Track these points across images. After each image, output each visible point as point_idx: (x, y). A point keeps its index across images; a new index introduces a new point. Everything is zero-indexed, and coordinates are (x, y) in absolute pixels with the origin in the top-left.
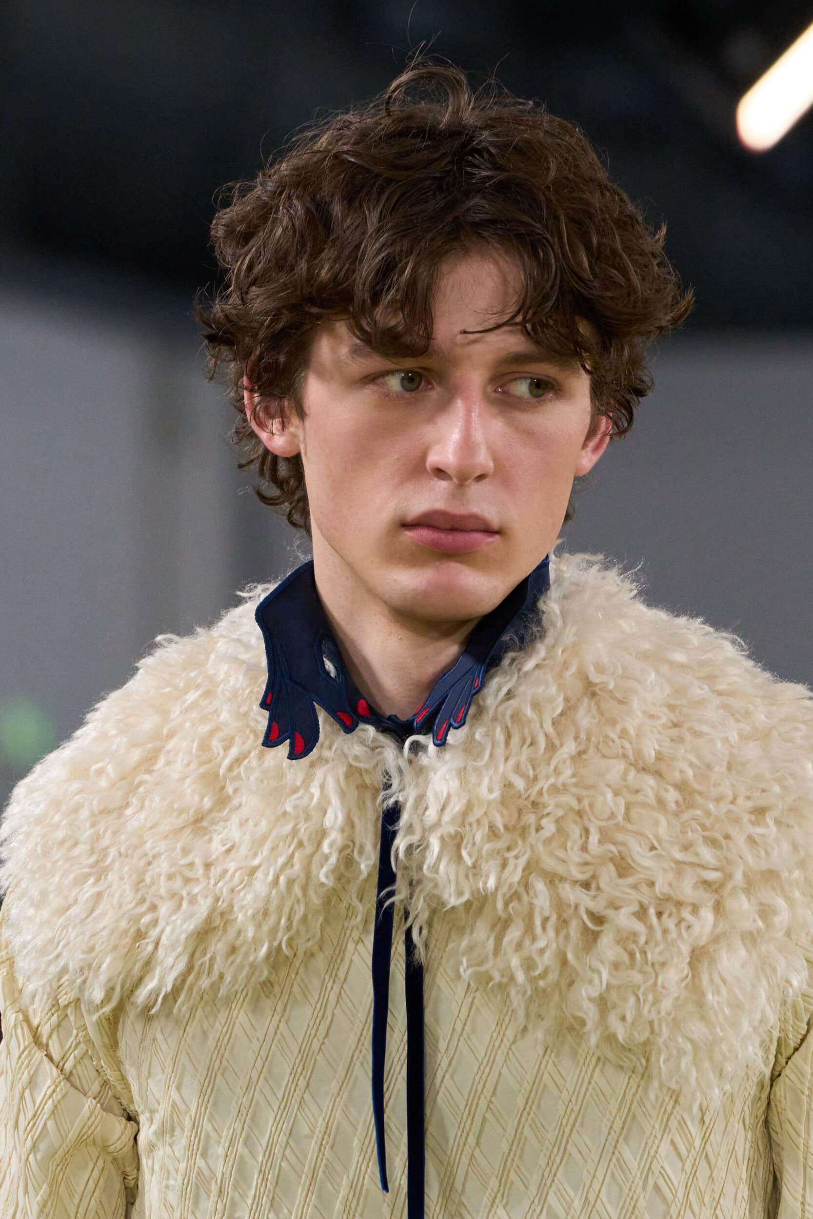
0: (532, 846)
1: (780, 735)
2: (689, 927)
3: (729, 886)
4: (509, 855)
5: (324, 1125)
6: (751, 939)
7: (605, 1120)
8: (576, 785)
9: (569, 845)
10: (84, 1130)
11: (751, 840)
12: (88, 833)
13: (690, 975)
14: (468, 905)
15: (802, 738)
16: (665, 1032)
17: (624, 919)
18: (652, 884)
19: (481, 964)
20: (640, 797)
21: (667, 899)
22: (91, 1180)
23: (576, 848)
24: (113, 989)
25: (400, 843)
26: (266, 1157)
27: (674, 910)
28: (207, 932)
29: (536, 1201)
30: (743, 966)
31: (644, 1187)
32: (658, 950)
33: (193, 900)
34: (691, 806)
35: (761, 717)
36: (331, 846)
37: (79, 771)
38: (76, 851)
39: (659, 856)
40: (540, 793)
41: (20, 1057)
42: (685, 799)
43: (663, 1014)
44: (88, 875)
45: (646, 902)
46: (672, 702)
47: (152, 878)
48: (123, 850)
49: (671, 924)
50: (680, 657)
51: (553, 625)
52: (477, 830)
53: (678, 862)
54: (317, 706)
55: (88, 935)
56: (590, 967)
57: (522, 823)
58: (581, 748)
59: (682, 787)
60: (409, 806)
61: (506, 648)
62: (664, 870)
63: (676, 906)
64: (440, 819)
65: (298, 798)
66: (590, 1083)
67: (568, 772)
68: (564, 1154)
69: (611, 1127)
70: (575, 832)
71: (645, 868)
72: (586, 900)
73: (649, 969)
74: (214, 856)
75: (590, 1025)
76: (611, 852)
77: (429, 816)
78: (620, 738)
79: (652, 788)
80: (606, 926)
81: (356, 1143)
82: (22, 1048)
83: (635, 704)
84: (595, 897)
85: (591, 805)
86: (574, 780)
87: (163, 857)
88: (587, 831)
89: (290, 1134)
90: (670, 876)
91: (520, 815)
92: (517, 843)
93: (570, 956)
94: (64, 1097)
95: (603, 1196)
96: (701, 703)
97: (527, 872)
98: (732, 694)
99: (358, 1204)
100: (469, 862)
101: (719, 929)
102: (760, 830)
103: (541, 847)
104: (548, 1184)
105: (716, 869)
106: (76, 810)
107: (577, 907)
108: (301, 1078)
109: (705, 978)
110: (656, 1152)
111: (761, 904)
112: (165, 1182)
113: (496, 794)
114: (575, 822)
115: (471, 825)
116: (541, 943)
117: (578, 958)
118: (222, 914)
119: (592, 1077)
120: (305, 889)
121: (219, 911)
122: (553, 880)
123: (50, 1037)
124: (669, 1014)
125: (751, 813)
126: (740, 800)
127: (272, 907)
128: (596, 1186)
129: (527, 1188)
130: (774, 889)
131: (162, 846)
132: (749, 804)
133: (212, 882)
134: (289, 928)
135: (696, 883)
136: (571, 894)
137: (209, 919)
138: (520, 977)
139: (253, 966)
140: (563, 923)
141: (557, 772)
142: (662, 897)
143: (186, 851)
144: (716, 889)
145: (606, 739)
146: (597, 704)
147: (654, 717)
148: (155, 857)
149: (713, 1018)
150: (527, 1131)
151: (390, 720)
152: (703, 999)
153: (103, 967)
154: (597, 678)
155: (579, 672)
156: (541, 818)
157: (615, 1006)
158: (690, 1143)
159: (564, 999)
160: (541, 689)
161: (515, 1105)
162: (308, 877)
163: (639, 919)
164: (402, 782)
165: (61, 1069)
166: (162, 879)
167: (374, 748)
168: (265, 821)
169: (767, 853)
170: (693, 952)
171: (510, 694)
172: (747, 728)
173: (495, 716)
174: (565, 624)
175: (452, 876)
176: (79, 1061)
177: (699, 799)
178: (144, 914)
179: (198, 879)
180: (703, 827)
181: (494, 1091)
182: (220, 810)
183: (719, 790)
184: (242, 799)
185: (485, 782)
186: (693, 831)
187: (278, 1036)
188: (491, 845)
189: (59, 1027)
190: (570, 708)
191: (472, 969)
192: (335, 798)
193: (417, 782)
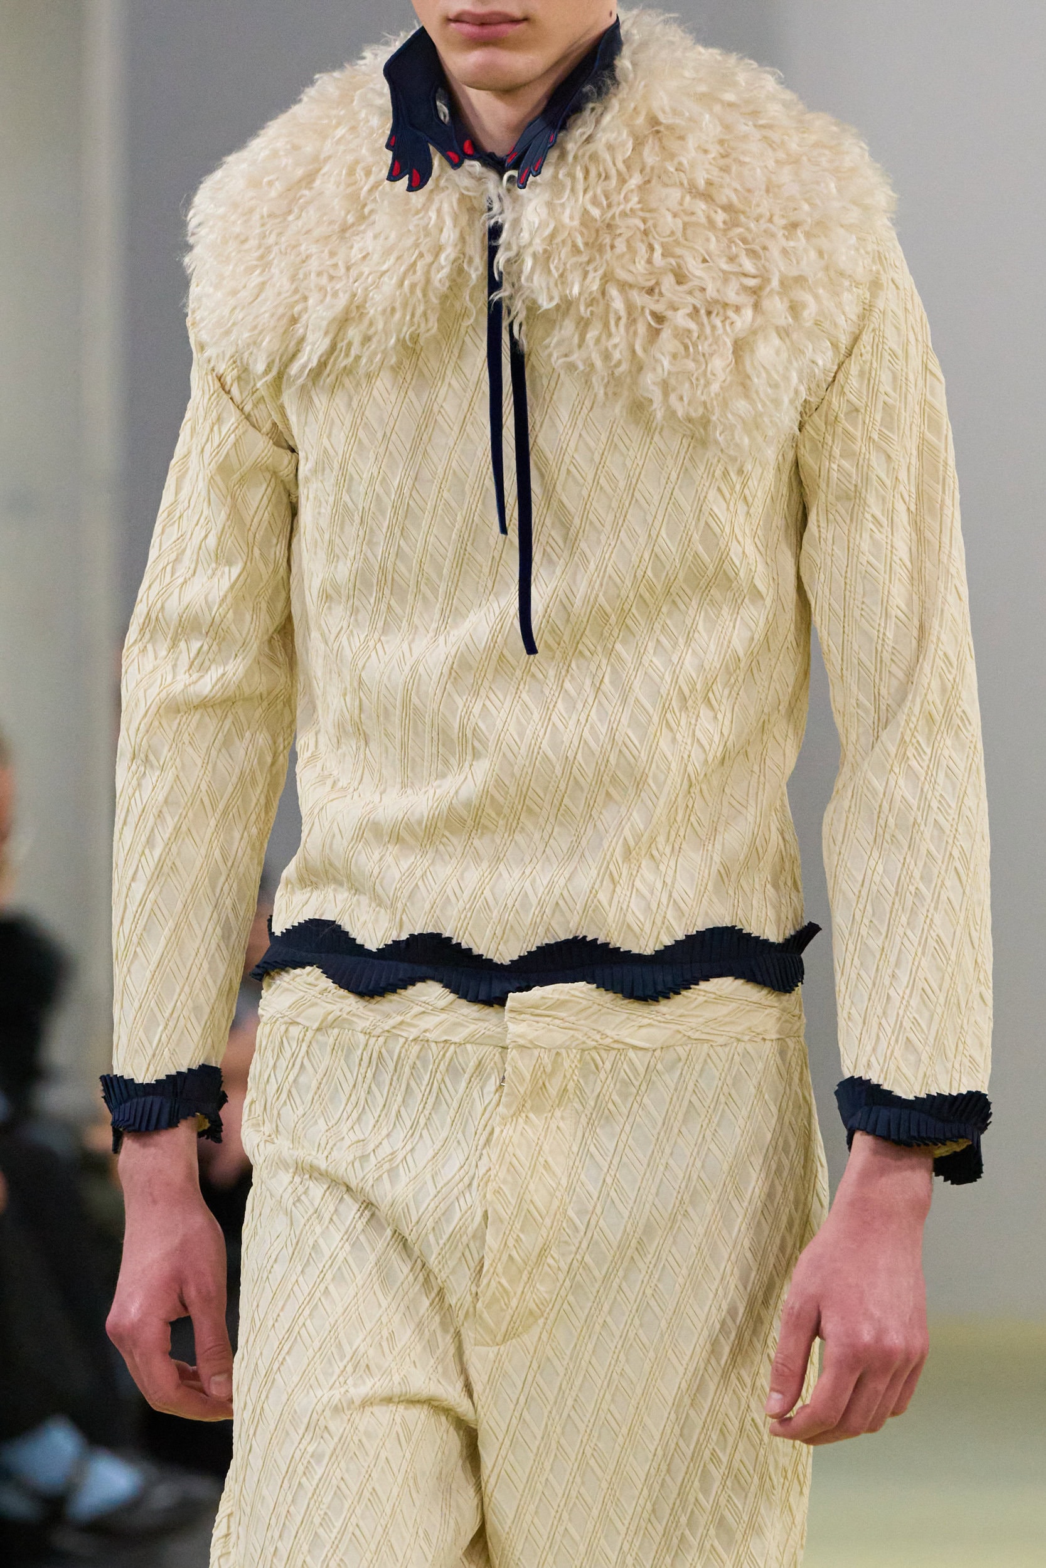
0: (607, 262)
1: (809, 160)
2: (732, 323)
3: (768, 289)
4: (590, 268)
6: (783, 333)
7: (663, 472)
8: (642, 210)
9: (637, 259)
10: (259, 460)
11: (784, 252)
12: (257, 231)
13: (734, 361)
14: (558, 307)
15: (826, 161)
16: (717, 411)
17: (681, 319)
18: (703, 290)
19: (568, 355)
20: (693, 219)
21: (717, 302)
23: (643, 262)
24: (273, 361)
25: (501, 258)
26: (398, 496)
27: (721, 311)
28: (346, 320)
29: (611, 537)
30: (778, 353)
31: (696, 526)
32: (706, 344)
33: (335, 294)
34: (737, 225)
35: (794, 145)
36: (446, 259)
37: (253, 182)
38: (247, 246)
39: (710, 267)
40: (613, 217)
41: (209, 399)
42: (731, 219)
43: (713, 395)
44: (256, 266)
45: (697, 304)
46: (722, 138)
47: (305, 274)
48: (283, 249)
49: (718, 322)
50: (730, 97)
51: (626, 78)
52: (563, 247)
53: (724, 272)
54: (431, 148)
55: (252, 316)
56: (654, 357)
57: (599, 242)
58: (647, 179)
59: (728, 208)
60: (506, 227)
61: (587, 98)
62: (714, 278)
63: (722, 307)
64: (531, 240)
65: (420, 218)
66: (651, 443)
67: (635, 199)
68: (632, 498)
69: (668, 478)
70: (642, 249)
71: (697, 276)
72: (652, 304)
73: (701, 359)
74: (353, 261)
75: (655, 405)
76: (671, 264)
77: (523, 237)
78: (677, 170)
79: (704, 211)
80: (666, 324)
82: (212, 391)
83: (691, 142)
84: (658, 300)
85: (655, 226)
86: (639, 206)
87: (314, 257)
88: (651, 248)
89: (416, 479)
90: (719, 283)
91: (597, 235)
92: (595, 258)
93: (638, 349)
94: (244, 433)
95: (663, 533)
96: (745, 137)
97: (604, 281)
98: (769, 127)
100: (556, 274)
101: (756, 325)
102: (792, 244)
103: (614, 261)
104: (620, 523)
105: (754, 277)
106: (251, 211)
107: (643, 308)
109: (748, 363)
110: (706, 497)
111: (792, 302)
112: (317, 510)
113: (577, 221)
114: (642, 241)
115: (557, 244)
116: (616, 340)
117: (645, 350)
118: (358, 307)
119: (652, 438)
120: (425, 292)
121: (356, 304)
122: (624, 286)
123: (232, 385)
124: (717, 395)
125: (784, 228)
126: (776, 219)
127: (398, 305)
128: (657, 524)
129: (604, 527)
130: (802, 288)
131: (314, 249)
132: (783, 222)
133: (351, 280)
134: (412, 323)
135: (740, 289)
136: (639, 298)
137: (347, 310)
138: (599, 363)
139: (385, 351)
140: (632, 321)
141: (626, 199)
142: (709, 299)
143: (332, 254)
144: (755, 292)
145: (666, 171)
146: (660, 140)
147: (706, 152)
148: (308, 257)
149: (755, 396)
150: (602, 481)
151: (492, 156)
152: (748, 381)
153: (264, 343)
154: (662, 118)
155: (647, 114)
156: (613, 239)
157: (674, 390)
158: (733, 489)
159: (635, 382)
160: (614, 135)
161: (592, 460)
162: (428, 281)
163: (692, 318)
164: (502, 206)
165: (242, 410)
166: (313, 276)
167: (479, 179)
168: (393, 235)
169: (798, 263)
170: (736, 343)
171: (589, 140)
172: (781, 155)
173: (575, 157)
174: (635, 78)
175: (544, 285)
176: (255, 405)
177: (742, 218)
178: (297, 302)
179: (340, 278)
180: (744, 241)
181: (576, 450)
182: (360, 225)
183: (759, 210)
184: (375, 217)
185: (568, 212)
186: (736, 245)
187: (407, 399)
188: (574, 260)
189: (239, 378)
190: (639, 143)
191: (561, 361)
192: (449, 222)
193: (514, 208)
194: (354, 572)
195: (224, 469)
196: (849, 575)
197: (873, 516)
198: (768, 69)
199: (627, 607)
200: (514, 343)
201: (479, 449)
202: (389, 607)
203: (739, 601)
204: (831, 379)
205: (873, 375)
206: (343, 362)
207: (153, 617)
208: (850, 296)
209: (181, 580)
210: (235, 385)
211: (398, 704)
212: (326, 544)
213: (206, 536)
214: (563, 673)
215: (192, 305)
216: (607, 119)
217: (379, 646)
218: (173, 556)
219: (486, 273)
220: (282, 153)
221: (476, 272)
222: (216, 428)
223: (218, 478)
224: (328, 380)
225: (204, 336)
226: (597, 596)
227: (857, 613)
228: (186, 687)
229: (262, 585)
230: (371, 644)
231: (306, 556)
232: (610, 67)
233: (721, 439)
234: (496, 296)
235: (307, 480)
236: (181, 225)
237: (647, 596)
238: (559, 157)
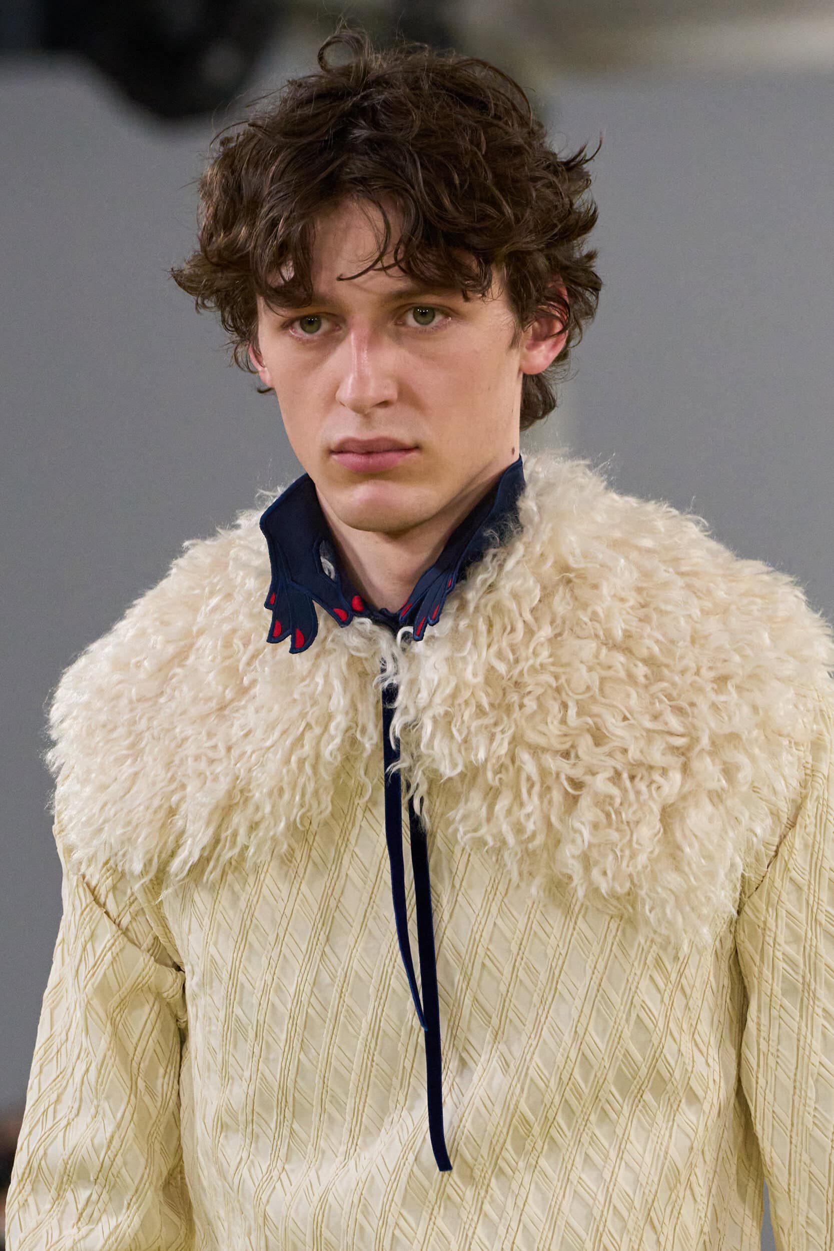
0: (516, 723)
1: (738, 609)
2: (659, 788)
3: (697, 749)
4: (499, 729)
5: (343, 974)
6: (716, 797)
7: (589, 961)
8: (553, 664)
9: (549, 720)
10: (140, 979)
11: (715, 707)
12: (125, 718)
13: (662, 830)
14: (462, 775)
15: (758, 610)
16: (645, 885)
17: (601, 783)
18: (625, 751)
19: (475, 830)
20: (611, 673)
21: (640, 764)
22: (149, 1021)
23: (556, 723)
24: (150, 861)
25: (397, 723)
26: (295, 1004)
27: (646, 774)
28: (230, 807)
29: (533, 1036)
30: (711, 820)
31: (627, 1020)
32: (631, 811)
33: (216, 779)
34: (660, 679)
35: (721, 594)
36: (336, 728)
37: (120, 665)
38: (115, 735)
39: (631, 726)
40: (521, 673)
41: (82, 914)
42: (653, 673)
43: (640, 867)
44: (126, 757)
45: (619, 768)
46: (640, 585)
47: (182, 760)
48: (156, 734)
49: (642, 786)
50: (647, 542)
51: (531, 521)
52: (466, 709)
53: (648, 731)
54: (317, 606)
55: (125, 811)
56: (573, 828)
57: (506, 701)
58: (558, 631)
59: (650, 661)
60: (402, 689)
61: (486, 543)
62: (636, 738)
63: (647, 770)
64: (431, 701)
65: (306, 686)
66: (574, 929)
67: (545, 653)
68: (555, 992)
69: (595, 968)
70: (554, 708)
71: (617, 736)
72: (565, 767)
73: (626, 827)
74: (234, 740)
75: (575, 882)
76: (587, 723)
77: (421, 698)
78: (591, 620)
79: (622, 664)
80: (584, 791)
81: (372, 990)
82: (84, 905)
83: (605, 590)
84: (574, 765)
85: (568, 681)
86: (551, 660)
87: (190, 740)
88: (565, 706)
89: (314, 984)
90: (642, 743)
91: (504, 694)
92: (502, 720)
93: (554, 820)
94: (121, 950)
95: (591, 1028)
96: (666, 585)
97: (512, 746)
98: (695, 574)
99: (376, 1044)
100: (459, 738)
101: (686, 789)
102: (722, 698)
103: (523, 722)
104: (543, 1020)
105: (682, 736)
106: (118, 697)
107: (558, 775)
108: (322, 933)
109: (678, 835)
110: (637, 988)
111: (725, 763)
112: (207, 1029)
113: (480, 679)
114: (555, 699)
115: (459, 705)
116: (529, 809)
117: (562, 821)
118: (242, 791)
119: (576, 923)
120: (315, 767)
121: (238, 788)
122: (536, 751)
123: (107, 897)
124: (645, 867)
125: (713, 682)
126: (704, 671)
127: (285, 787)
128: (584, 1020)
129: (524, 1025)
130: (735, 747)
132: (712, 674)
133: (233, 762)
134: (302, 804)
135: (665, 749)
136: (553, 763)
137: (230, 794)
138: (511, 840)
139: (274, 839)
140: (547, 790)
141: (535, 654)
142: (632, 761)
143: (210, 735)
144: (683, 752)
145: (579, 622)
146: (572, 590)
147: (622, 600)
148: (185, 740)
149: (687, 869)
150: (521, 974)
151: (384, 612)
152: (679, 853)
153: (140, 840)
154: (572, 563)
155: (555, 562)
156: (523, 697)
157: (596, 863)
158: (667, 978)
159: (552, 858)
160: (520, 582)
161: (510, 951)
162: (318, 756)
163: (614, 784)
164: (397, 667)
165: (119, 925)
166: (190, 760)
167: (371, 640)
168: (276, 707)
169: (730, 718)
170: (664, 810)
171: (491, 588)
172: (708, 605)
173: (477, 608)
174: (541, 522)
175: (446, 752)
176: (134, 918)
177: (666, 672)
178: (173, 792)
179: (221, 760)
180: (670, 697)
181: (491, 940)
182: (240, 700)
183: (684, 663)
184: (257, 690)
185: (470, 668)
186: (661, 701)
187: (300, 895)
188: (479, 722)
189: (114, 888)
190: (547, 595)
191: (469, 836)
192: (337, 685)
193: (409, 669)
194: (251, 1093)
195: (103, 990)
196: (798, 1077)
197: (824, 1010)
198: (689, 516)
199: (551, 1116)
200: (415, 821)
201: (383, 946)
202: (292, 1132)
203: (675, 1107)
204: (773, 854)
205: (816, 850)
206: (227, 855)
207: (35, 1165)
208: (790, 757)
209: (64, 1123)
210: (111, 895)
211: (308, 1240)
212: (219, 1067)
213: (87, 1070)
214: (483, 1193)
215: (58, 807)
216: (510, 564)
217: (284, 1176)
218: (54, 1097)
219: (382, 745)
220: (150, 631)
221: (371, 741)
222: (89, 946)
223: (95, 1002)
224: (211, 875)
225: (73, 837)
226: (518, 1101)
227: (809, 1120)
228: (75, 1243)
229: (151, 1122)
230: (275, 1174)
231: (198, 1082)
232: (512, 508)
233: (652, 917)
234: (394, 768)
235: (195, 996)
236: (42, 721)
237: (573, 1102)
238: (458, 609)
